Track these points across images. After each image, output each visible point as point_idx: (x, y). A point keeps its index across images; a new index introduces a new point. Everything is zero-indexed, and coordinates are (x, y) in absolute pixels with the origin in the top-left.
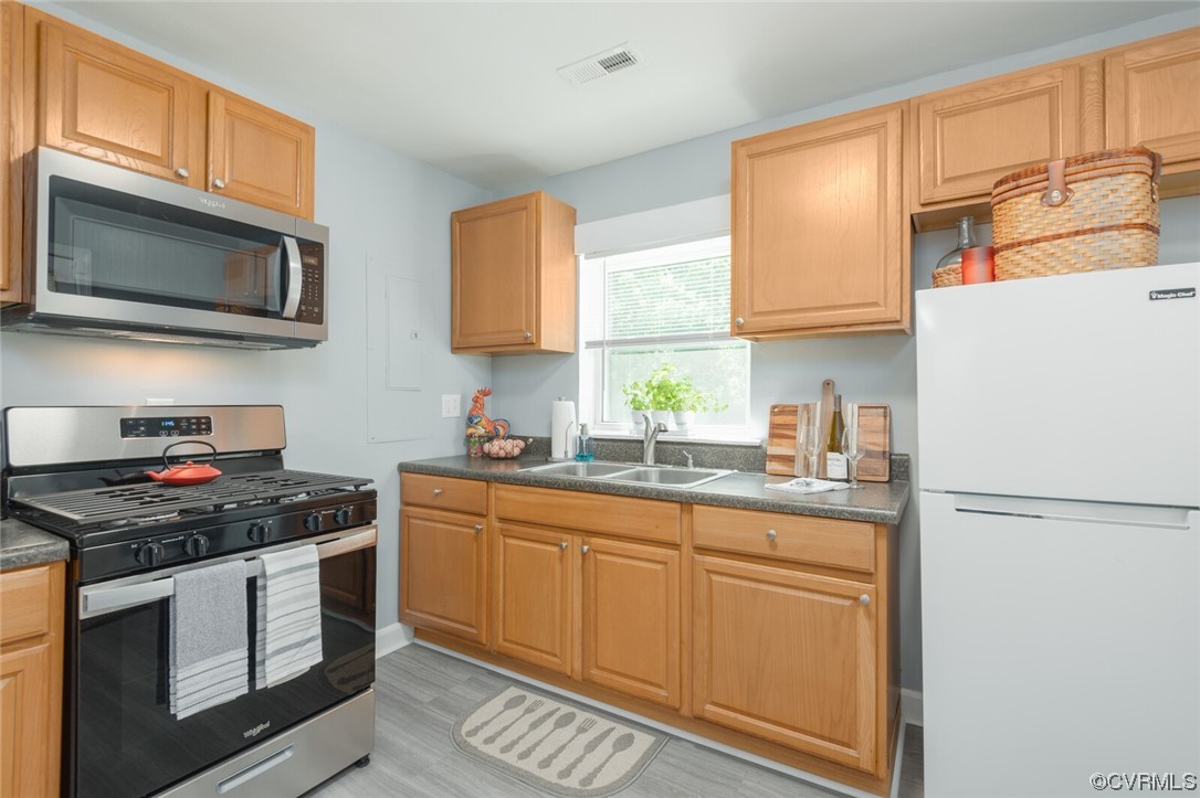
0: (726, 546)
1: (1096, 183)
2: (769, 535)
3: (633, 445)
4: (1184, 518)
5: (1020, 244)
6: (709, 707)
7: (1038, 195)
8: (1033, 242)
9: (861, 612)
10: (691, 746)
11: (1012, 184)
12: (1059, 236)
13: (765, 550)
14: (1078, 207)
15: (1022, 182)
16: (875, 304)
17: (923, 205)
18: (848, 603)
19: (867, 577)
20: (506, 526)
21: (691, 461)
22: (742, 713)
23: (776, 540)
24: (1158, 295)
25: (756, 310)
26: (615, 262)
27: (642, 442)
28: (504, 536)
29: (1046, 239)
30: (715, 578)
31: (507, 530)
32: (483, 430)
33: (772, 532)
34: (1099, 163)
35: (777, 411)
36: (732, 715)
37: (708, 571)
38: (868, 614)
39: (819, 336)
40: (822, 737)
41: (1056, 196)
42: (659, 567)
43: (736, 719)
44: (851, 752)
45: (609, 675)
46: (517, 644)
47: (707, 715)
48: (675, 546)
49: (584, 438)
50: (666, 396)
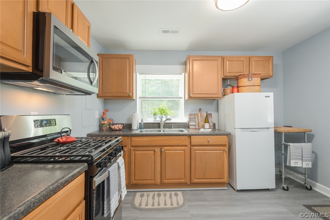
0: (199, 144)
1: (256, 78)
2: (208, 140)
3: (155, 124)
4: (268, 129)
5: (244, 86)
6: (195, 180)
7: (247, 79)
8: (246, 86)
9: (225, 152)
10: (188, 191)
11: (243, 76)
12: (250, 86)
13: (207, 144)
14: (253, 82)
15: (245, 76)
16: (217, 94)
17: (224, 76)
18: (222, 151)
19: (225, 146)
20: (135, 148)
21: (173, 127)
22: (202, 179)
23: (209, 141)
24: (266, 97)
25: (194, 93)
26: (148, 77)
27: (160, 123)
28: (134, 151)
29: (248, 86)
30: (196, 151)
31: (136, 149)
32: (107, 122)
33: (209, 140)
34: (256, 75)
35: (190, 115)
36: (200, 180)
37: (194, 150)
38: (226, 153)
39: (202, 99)
40: (218, 179)
41: (250, 79)
42: (183, 151)
43: (201, 181)
44: (223, 180)
45: (169, 180)
46: (139, 180)
47: (195, 182)
48: (186, 146)
49: (142, 123)
50: (163, 112)
